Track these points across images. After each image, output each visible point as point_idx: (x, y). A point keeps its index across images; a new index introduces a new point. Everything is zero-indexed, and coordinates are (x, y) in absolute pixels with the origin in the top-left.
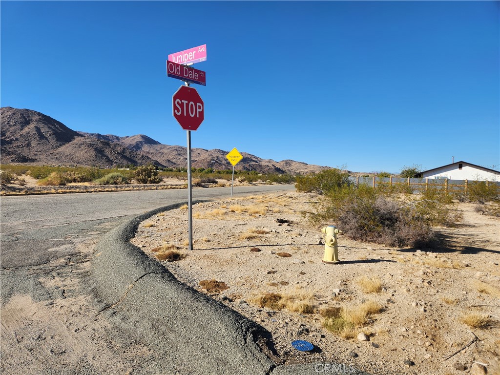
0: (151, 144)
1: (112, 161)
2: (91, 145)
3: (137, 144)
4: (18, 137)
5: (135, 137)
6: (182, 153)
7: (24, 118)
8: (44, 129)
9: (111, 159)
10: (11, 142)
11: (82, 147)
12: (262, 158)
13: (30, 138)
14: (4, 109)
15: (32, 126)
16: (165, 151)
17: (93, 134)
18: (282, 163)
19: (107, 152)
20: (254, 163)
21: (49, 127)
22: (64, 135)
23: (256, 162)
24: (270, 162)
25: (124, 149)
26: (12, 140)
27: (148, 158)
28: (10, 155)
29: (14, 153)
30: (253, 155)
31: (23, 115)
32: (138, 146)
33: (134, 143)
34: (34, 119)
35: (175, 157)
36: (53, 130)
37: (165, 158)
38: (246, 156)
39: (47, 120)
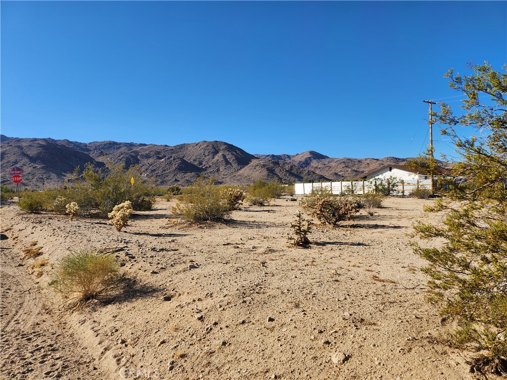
1: (281, 179)
2: (264, 166)
3: (306, 160)
4: (211, 165)
5: (304, 154)
6: (350, 165)
7: (215, 148)
8: (229, 156)
9: (281, 176)
11: (257, 168)
13: (219, 164)
14: (201, 143)
15: (220, 154)
16: (333, 164)
17: (268, 156)
19: (277, 170)
21: (232, 154)
22: (244, 159)
25: (292, 167)
26: (206, 168)
27: (314, 173)
31: (213, 146)
32: (307, 162)
33: (303, 159)
34: (222, 148)
35: (342, 170)
36: (235, 156)
37: (333, 171)
39: (231, 148)
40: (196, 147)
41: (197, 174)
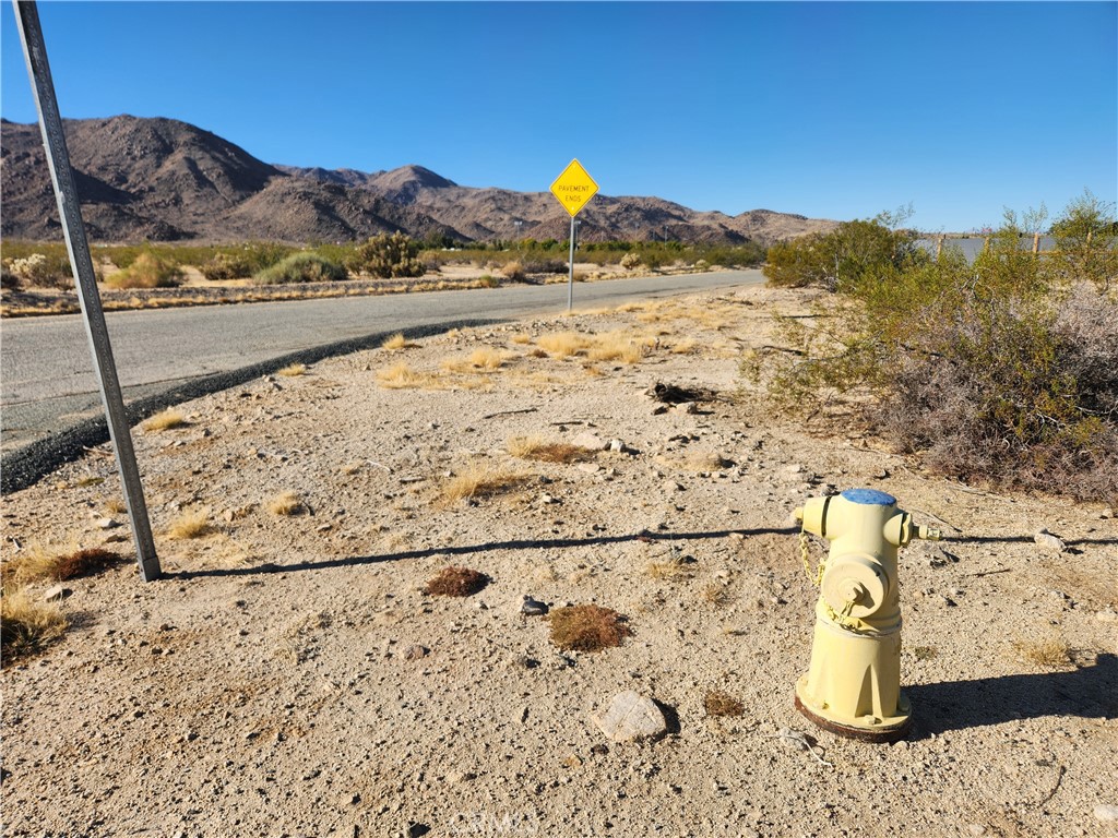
0: (435, 187)
1: (354, 232)
2: (306, 195)
3: (405, 190)
4: (155, 184)
5: (399, 172)
6: (507, 205)
7: (159, 138)
8: (204, 164)
9: (352, 225)
10: (139, 196)
11: (288, 200)
12: (694, 209)
13: (177, 184)
14: (116, 120)
15: (179, 156)
16: (468, 201)
17: (308, 170)
18: (743, 220)
19: (342, 209)
20: (673, 222)
21: (214, 158)
22: (248, 174)
23: (679, 218)
24: (713, 218)
25: (377, 202)
26: (141, 191)
27: (431, 220)
28: (142, 224)
29: (149, 220)
30: (672, 203)
31: (156, 131)
32: (407, 194)
33: (398, 185)
34: (181, 140)
35: (489, 215)
36: (224, 165)
37: (469, 219)
38: (657, 206)
39: (207, 141)
40: (102, 131)
41: (114, 208)
